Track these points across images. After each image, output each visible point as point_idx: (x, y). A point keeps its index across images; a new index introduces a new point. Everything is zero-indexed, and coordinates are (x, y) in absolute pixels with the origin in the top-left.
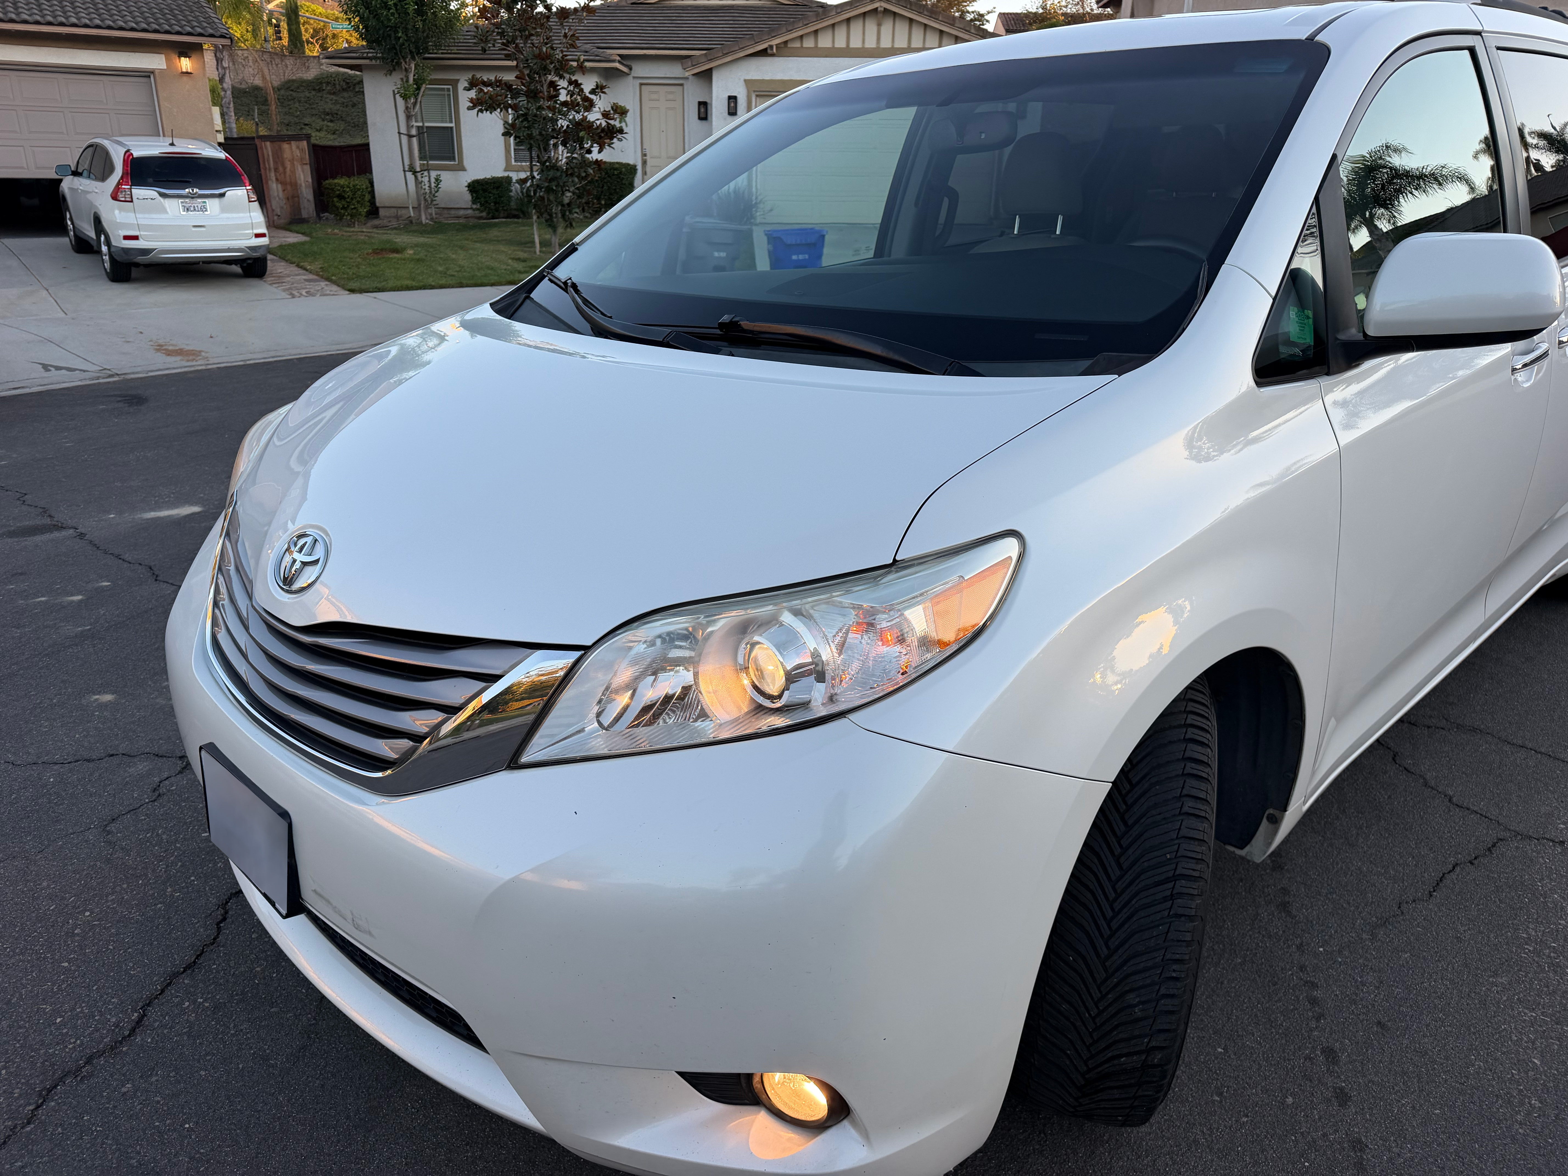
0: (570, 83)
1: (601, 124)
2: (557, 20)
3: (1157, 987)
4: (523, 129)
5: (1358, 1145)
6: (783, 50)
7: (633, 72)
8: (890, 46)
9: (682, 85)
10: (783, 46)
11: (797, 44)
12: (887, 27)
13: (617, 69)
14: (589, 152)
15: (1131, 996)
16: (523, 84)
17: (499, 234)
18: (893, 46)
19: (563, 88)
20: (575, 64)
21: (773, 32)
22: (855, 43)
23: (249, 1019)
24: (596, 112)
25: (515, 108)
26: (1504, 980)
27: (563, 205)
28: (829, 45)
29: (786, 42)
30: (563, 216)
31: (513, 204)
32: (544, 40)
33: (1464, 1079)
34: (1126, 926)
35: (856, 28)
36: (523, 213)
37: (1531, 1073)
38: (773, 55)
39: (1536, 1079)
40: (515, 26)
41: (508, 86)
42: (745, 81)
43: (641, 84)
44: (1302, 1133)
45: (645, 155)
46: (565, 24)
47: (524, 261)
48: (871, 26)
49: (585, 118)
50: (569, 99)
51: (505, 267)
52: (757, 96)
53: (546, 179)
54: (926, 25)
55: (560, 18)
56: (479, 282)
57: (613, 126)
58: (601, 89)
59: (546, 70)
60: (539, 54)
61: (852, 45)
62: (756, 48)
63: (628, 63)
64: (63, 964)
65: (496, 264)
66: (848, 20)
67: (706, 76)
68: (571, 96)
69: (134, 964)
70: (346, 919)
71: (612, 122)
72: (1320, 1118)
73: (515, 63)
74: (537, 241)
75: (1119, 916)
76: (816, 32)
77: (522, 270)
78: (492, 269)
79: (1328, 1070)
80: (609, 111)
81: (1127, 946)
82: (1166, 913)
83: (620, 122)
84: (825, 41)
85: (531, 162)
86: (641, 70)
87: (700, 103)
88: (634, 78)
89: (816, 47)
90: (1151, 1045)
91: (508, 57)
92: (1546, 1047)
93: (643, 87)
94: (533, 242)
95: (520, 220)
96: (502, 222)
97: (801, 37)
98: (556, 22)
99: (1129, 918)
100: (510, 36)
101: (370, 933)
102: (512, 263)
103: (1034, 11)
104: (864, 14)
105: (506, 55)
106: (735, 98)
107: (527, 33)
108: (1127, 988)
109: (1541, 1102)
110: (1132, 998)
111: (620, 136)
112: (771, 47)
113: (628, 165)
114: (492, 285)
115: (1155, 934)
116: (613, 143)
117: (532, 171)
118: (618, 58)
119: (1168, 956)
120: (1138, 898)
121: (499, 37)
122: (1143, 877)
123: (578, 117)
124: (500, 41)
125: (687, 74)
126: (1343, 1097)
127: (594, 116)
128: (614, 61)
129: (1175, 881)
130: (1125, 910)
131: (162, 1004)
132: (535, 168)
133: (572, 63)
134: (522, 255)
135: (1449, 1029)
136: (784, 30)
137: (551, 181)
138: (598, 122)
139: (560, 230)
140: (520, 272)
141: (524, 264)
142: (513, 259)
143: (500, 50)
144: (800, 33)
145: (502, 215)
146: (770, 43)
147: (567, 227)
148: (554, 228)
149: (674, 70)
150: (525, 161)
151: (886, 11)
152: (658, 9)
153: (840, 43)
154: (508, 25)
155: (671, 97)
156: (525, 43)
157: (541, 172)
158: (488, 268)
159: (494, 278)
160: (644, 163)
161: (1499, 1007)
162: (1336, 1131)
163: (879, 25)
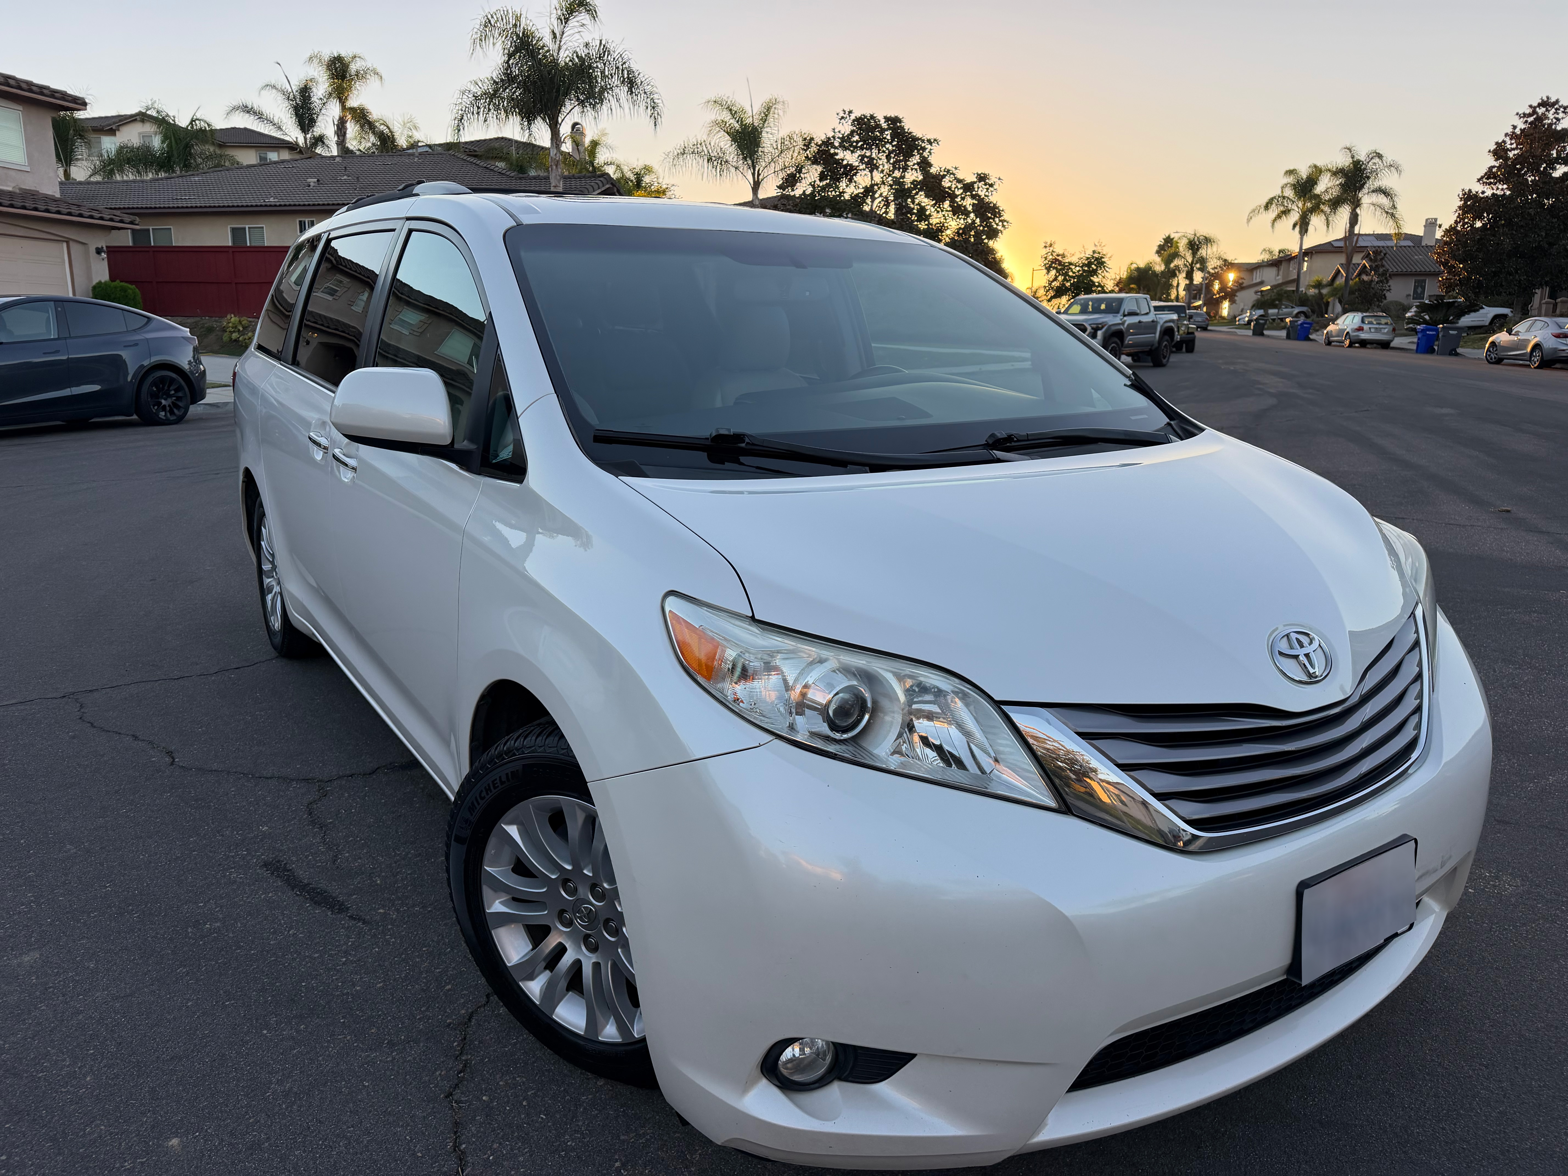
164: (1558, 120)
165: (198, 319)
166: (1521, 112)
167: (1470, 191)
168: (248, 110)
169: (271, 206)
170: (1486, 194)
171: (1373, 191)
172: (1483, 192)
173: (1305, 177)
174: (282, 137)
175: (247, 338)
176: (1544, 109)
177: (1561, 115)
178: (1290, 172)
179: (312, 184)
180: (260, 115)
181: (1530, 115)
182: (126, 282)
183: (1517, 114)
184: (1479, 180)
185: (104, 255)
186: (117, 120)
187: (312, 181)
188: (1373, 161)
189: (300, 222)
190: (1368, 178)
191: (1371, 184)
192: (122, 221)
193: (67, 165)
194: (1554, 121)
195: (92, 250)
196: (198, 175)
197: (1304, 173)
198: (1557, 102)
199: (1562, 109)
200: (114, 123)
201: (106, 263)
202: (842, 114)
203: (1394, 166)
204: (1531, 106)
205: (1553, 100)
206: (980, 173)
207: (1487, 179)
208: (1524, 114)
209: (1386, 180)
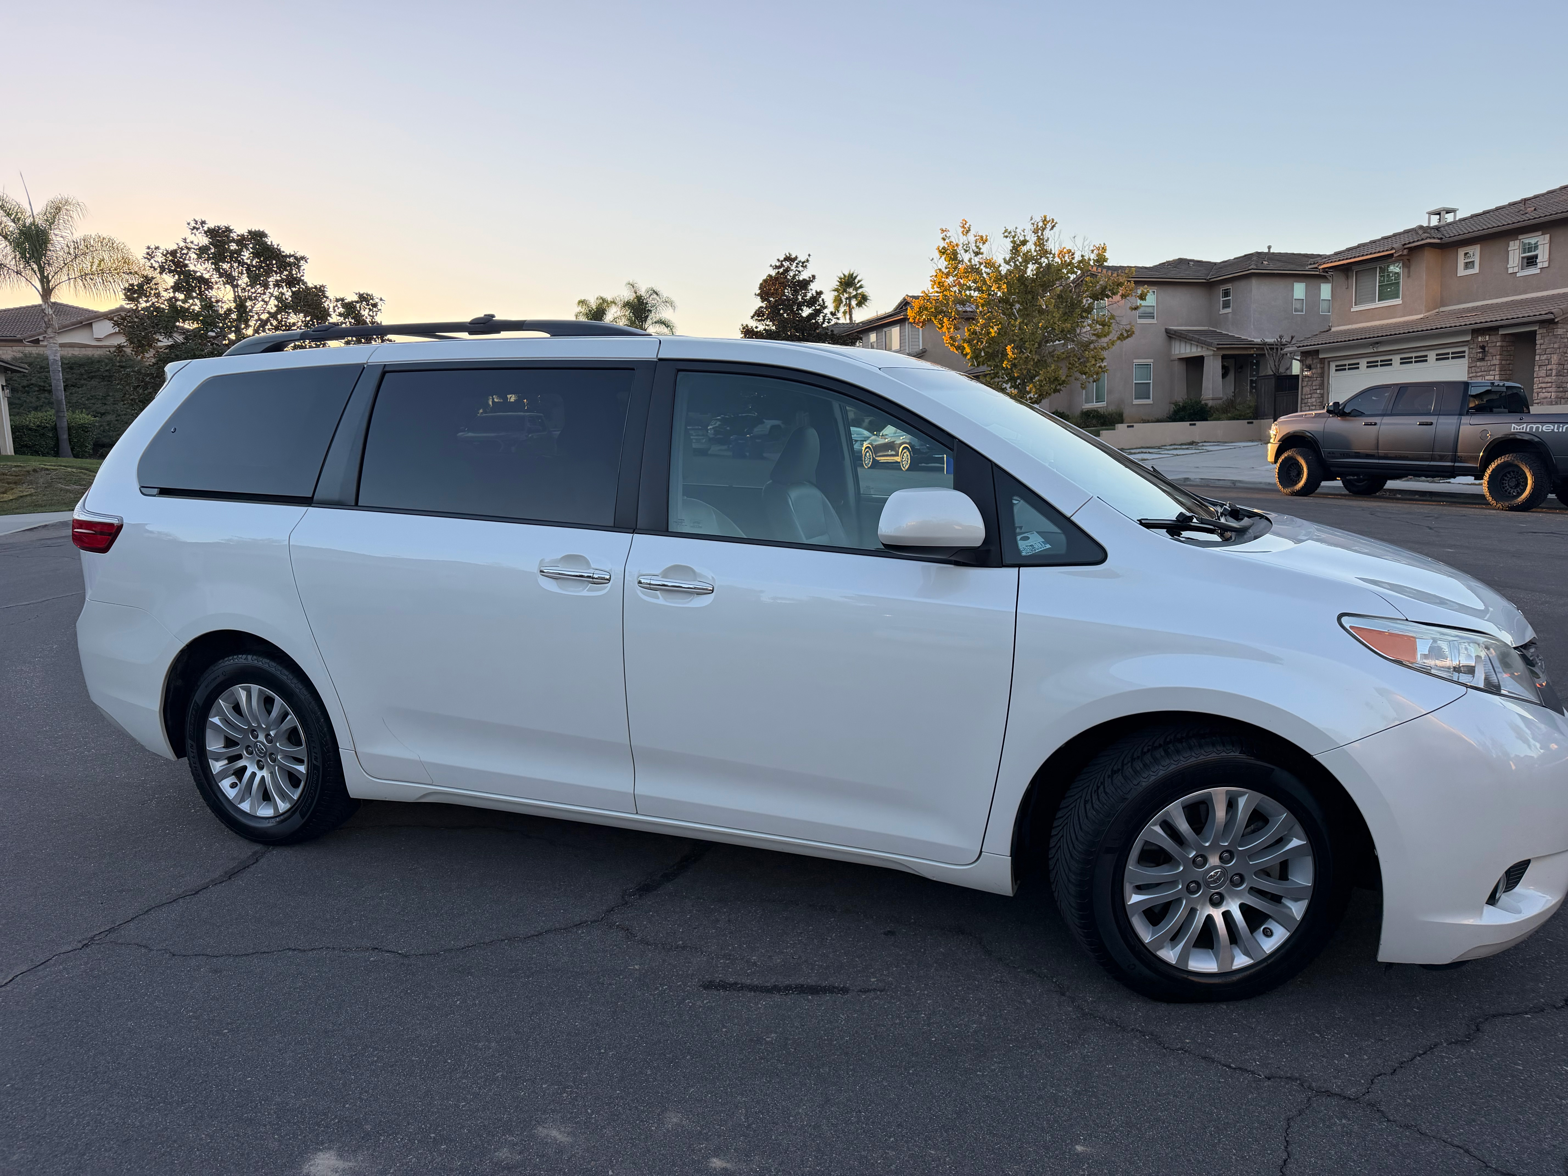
164: (799, 272)
166: (773, 265)
167: (747, 326)
170: (758, 330)
171: (656, 323)
172: (756, 327)
173: (594, 307)
176: (788, 263)
177: (801, 269)
178: (582, 302)
181: (779, 267)
183: (771, 266)
184: (752, 317)
188: (652, 296)
190: (650, 311)
191: (653, 316)
194: (797, 272)
197: (594, 304)
198: (796, 258)
199: (801, 264)
202: (193, 224)
203: (668, 302)
204: (778, 260)
205: (793, 256)
206: (361, 293)
207: (758, 317)
208: (776, 266)
209: (666, 314)
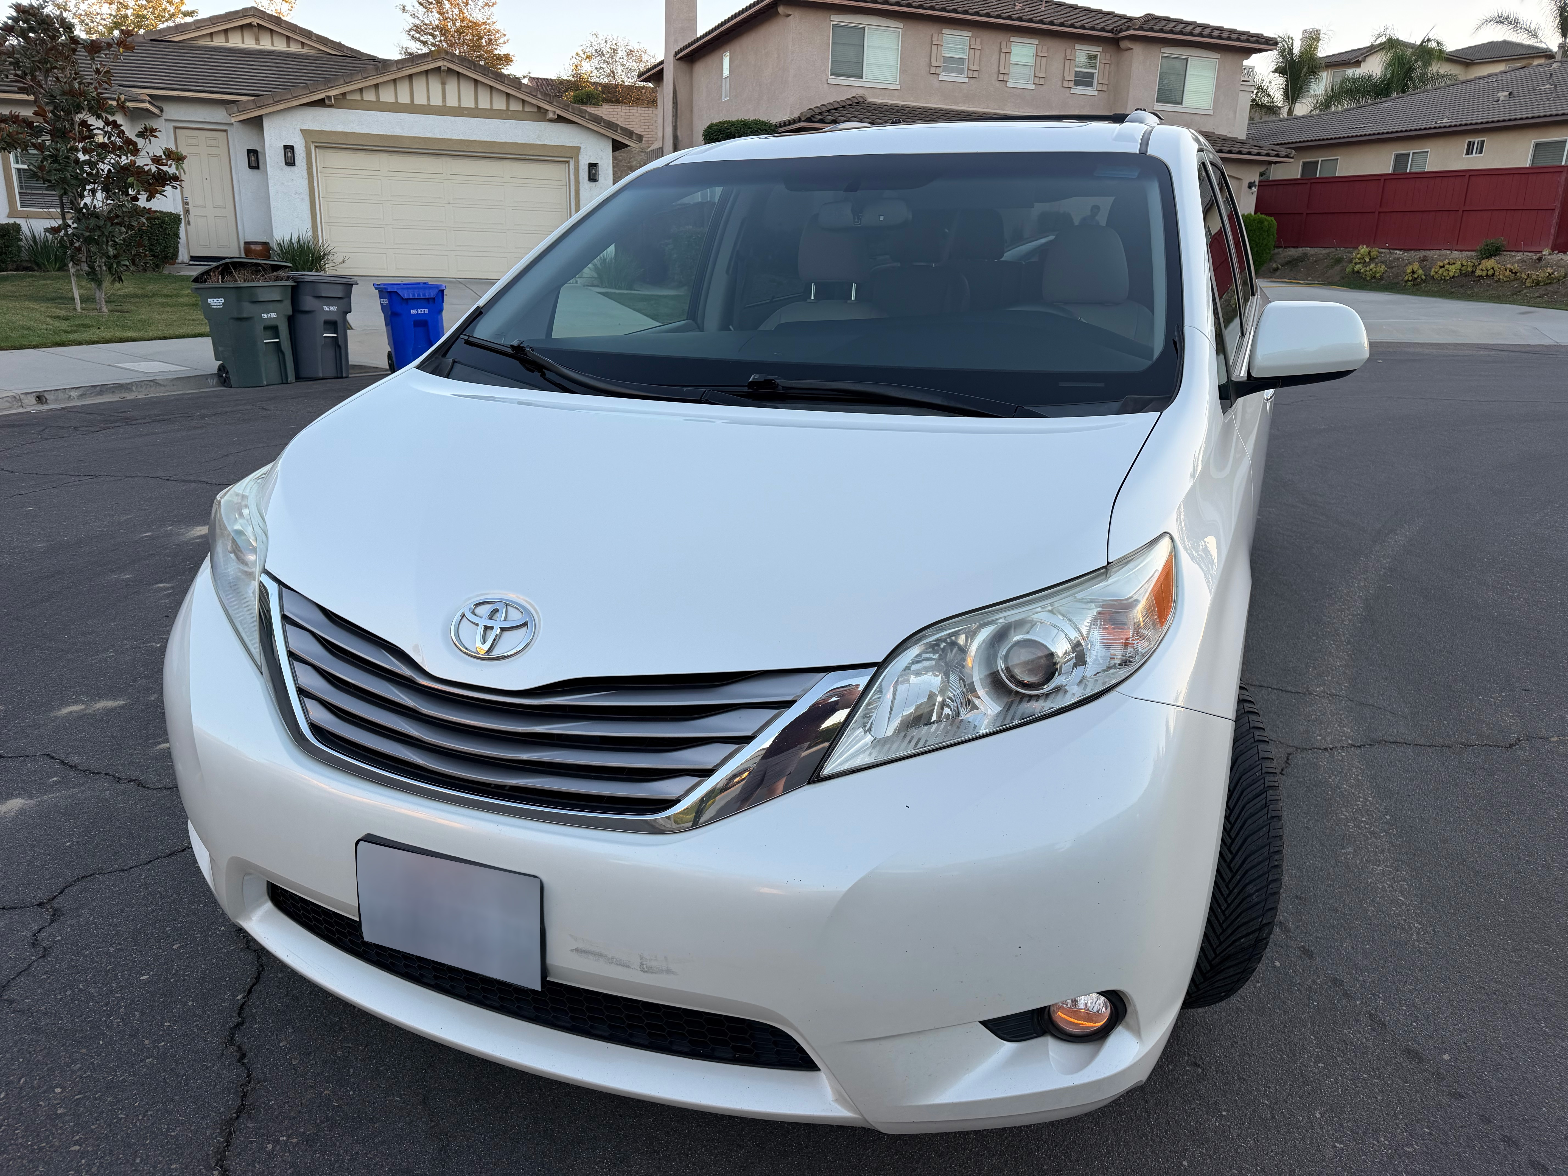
0: (107, 123)
1: (150, 169)
2: (86, 54)
3: (1267, 875)
4: (55, 172)
5: (1337, 982)
6: (341, 102)
7: (164, 114)
8: (457, 106)
9: (225, 131)
10: (341, 97)
11: (357, 97)
12: (452, 86)
13: (147, 110)
14: (136, 199)
15: (1250, 886)
16: (46, 122)
17: (14, 289)
18: (460, 105)
19: (98, 128)
20: (114, 103)
21: (328, 83)
22: (420, 99)
23: (357, 1141)
24: (144, 157)
25: (40, 147)
26: (1350, 849)
27: (109, 257)
28: (393, 100)
29: (344, 94)
30: (110, 268)
31: (24, 255)
32: (71, 74)
33: (1369, 921)
34: (1241, 833)
35: (419, 85)
36: (38, 264)
37: (1403, 907)
38: (331, 106)
39: (1408, 910)
40: (33, 57)
41: (29, 124)
42: (301, 130)
43: (176, 128)
44: (1299, 984)
45: (187, 204)
46: (96, 59)
47: (66, 319)
48: (435, 85)
49: (133, 163)
50: (106, 141)
51: (44, 327)
52: (316, 147)
53: (87, 228)
54: (491, 87)
55: (89, 52)
56: (17, 344)
57: (165, 173)
58: (151, 132)
59: (79, 109)
60: (70, 91)
61: (417, 101)
62: (311, 98)
63: (159, 104)
64: (72, 1149)
65: (32, 323)
66: (410, 77)
67: (257, 123)
68: (109, 138)
69: (168, 1125)
70: (628, 967)
71: (165, 168)
72: (1303, 971)
73: (32, 98)
74: (77, 297)
75: (1236, 826)
76: (376, 86)
77: (69, 329)
78: (29, 328)
79: (1287, 936)
80: (161, 156)
81: (1244, 848)
82: (1265, 817)
83: (177, 169)
84: (387, 95)
85: (62, 209)
86: (173, 112)
87: (249, 151)
88: (166, 120)
89: (378, 100)
90: (1263, 923)
91: (21, 90)
92: (1401, 888)
93: (177, 130)
94: (73, 299)
95: (35, 273)
96: (13, 276)
97: (361, 90)
98: (86, 56)
99: (1241, 828)
100: (27, 67)
101: (669, 971)
102: (52, 322)
103: (565, 78)
104: (427, 72)
105: (20, 88)
106: (292, 148)
107: (49, 65)
108: (1247, 881)
109: (1420, 924)
110: (1251, 889)
111: (174, 184)
112: (329, 97)
113: (171, 214)
114: (35, 347)
115: (1261, 835)
116: (164, 191)
117: (64, 218)
118: (148, 98)
119: (1271, 850)
120: (1245, 810)
121: (12, 68)
122: (1245, 794)
123: (124, 160)
124: (12, 72)
125: (233, 120)
126: (1308, 953)
127: (142, 161)
128: (143, 101)
129: (1266, 792)
130: (1238, 821)
131: (240, 1154)
132: (68, 216)
133: (110, 102)
134: (63, 313)
135: (1340, 890)
136: (342, 82)
137: (92, 230)
138: (146, 168)
139: (106, 284)
140: (66, 332)
141: (67, 323)
142: (51, 317)
143: (11, 81)
144: (359, 86)
145: (10, 267)
146: (327, 94)
147: (114, 280)
148: (99, 283)
149: (219, 115)
150: (55, 208)
151: (450, 70)
152: (184, 48)
153: (404, 98)
154: (25, 55)
155: (213, 143)
156: (46, 77)
157: (78, 220)
158: (23, 328)
159: (36, 340)
160: (187, 211)
161: (1359, 869)
162: (1318, 976)
163: (443, 84)
165: (1333, 250)
168: (1501, 20)
169: (1445, 127)
174: (1538, 45)
175: (1368, 269)
179: (1501, 99)
180: (1515, 24)
182: (1266, 214)
185: (1254, 189)
186: (1365, 51)
187: (1503, 95)
189: (1469, 143)
192: (1277, 156)
193: (1292, 103)
195: (1245, 184)
196: (1391, 100)
200: (1362, 54)
201: (1255, 197)
